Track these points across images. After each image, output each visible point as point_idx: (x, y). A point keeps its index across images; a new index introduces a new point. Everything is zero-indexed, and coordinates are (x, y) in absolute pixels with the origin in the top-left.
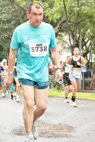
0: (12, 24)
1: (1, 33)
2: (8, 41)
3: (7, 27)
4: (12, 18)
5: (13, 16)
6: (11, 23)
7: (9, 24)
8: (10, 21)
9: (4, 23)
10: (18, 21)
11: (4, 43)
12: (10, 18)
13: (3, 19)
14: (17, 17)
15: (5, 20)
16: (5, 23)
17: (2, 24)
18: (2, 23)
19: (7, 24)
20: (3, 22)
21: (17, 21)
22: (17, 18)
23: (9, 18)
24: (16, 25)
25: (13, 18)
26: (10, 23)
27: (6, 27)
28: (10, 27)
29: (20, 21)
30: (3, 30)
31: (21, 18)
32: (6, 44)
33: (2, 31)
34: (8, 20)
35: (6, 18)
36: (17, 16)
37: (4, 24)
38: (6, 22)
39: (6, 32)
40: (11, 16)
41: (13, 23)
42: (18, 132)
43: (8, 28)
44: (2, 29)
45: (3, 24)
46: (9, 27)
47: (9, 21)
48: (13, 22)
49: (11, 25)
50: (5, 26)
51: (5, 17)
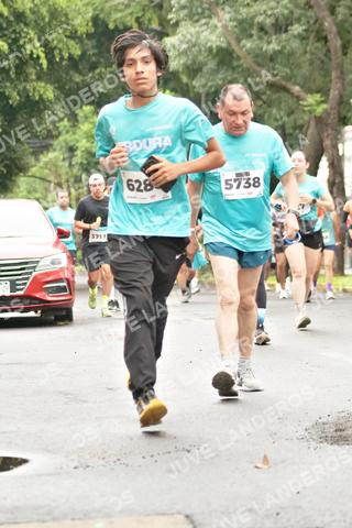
0: (295, 37)
1: (255, 71)
2: (280, 98)
3: (277, 48)
4: (292, 12)
5: (297, 6)
6: (290, 32)
7: (284, 36)
8: (287, 26)
9: (262, 34)
10: (316, 22)
11: (265, 106)
12: (286, 12)
13: (260, 19)
14: (311, 7)
15: (269, 21)
16: (266, 33)
17: (255, 37)
18: (254, 32)
19: (274, 37)
20: (262, 28)
21: (312, 22)
22: (310, 13)
23: (283, 14)
24: (308, 38)
25: (297, 13)
26: (286, 31)
27: (271, 46)
28: (288, 48)
29: (322, 24)
30: (260, 60)
31: (327, 13)
32: (274, 111)
33: (259, 65)
34: (277, 20)
35: (269, 13)
36: (312, 3)
37: (266, 38)
38: (271, 31)
39: (271, 65)
40: (289, 6)
41: (296, 33)
42: (330, 431)
43: (280, 52)
44: (257, 56)
45: (260, 38)
46: (284, 47)
47: (281, 27)
48: (297, 29)
49: (288, 41)
50: (269, 43)
51: (265, 12)
